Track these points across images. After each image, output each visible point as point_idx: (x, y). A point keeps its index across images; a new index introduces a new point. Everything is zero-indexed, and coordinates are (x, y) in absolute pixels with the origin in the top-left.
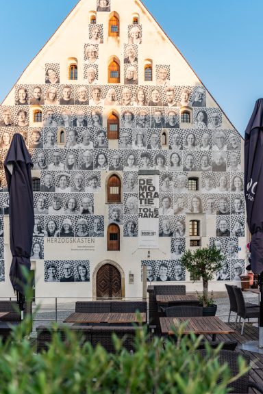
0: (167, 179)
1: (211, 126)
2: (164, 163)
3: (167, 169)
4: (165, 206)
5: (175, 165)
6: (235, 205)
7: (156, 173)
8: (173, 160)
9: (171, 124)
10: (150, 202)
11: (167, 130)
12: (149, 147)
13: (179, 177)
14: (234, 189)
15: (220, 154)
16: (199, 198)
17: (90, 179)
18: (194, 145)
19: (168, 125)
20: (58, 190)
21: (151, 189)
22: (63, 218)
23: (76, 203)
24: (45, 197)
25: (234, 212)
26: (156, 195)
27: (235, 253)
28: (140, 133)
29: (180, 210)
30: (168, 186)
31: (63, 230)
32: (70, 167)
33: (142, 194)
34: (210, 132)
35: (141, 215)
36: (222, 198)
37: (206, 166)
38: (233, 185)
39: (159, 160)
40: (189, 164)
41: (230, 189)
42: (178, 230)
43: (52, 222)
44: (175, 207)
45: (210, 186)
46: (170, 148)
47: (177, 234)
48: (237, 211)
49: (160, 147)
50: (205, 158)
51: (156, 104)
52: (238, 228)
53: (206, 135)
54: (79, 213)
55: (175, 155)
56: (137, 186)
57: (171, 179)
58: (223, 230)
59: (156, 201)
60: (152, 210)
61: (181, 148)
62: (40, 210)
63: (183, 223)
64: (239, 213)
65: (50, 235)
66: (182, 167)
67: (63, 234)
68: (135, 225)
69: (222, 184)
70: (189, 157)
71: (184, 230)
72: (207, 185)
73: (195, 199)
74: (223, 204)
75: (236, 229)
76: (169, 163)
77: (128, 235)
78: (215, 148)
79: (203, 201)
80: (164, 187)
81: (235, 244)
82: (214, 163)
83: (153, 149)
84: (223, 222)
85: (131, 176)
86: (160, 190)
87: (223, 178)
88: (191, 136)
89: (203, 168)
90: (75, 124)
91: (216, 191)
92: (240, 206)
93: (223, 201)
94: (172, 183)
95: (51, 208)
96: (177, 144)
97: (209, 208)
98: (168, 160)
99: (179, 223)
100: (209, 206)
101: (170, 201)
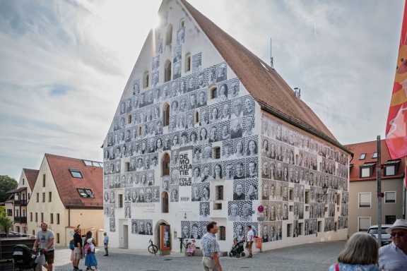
0: (198, 152)
1: (230, 97)
2: (196, 139)
3: (198, 143)
4: (195, 175)
5: (203, 138)
6: (250, 169)
7: (191, 147)
8: (202, 134)
9: (201, 103)
10: (186, 173)
11: (198, 109)
12: (187, 127)
13: (206, 148)
14: (249, 154)
15: (237, 121)
16: (220, 166)
17: (153, 159)
18: (217, 117)
19: (199, 106)
20: (138, 170)
21: (187, 162)
22: (139, 189)
23: (146, 178)
25: (248, 176)
26: (191, 167)
27: (250, 216)
28: (182, 117)
29: (206, 177)
30: (198, 158)
31: (140, 198)
32: (143, 152)
33: (181, 167)
34: (229, 102)
35: (180, 184)
36: (238, 163)
37: (225, 135)
38: (248, 149)
39: (193, 137)
40: (213, 136)
41: (245, 154)
42: (204, 196)
43: (135, 192)
44: (203, 175)
45: (229, 154)
46: (200, 125)
47: (204, 198)
48: (251, 174)
49: (193, 125)
50: (225, 128)
51: (192, 89)
52: (252, 192)
53: (226, 106)
54: (147, 185)
55: (203, 130)
56: (178, 161)
57: (200, 152)
58: (239, 194)
59: (190, 171)
60: (188, 179)
61: (208, 123)
63: (208, 189)
64: (253, 177)
65: (134, 201)
66: (208, 139)
67: (139, 201)
68: (177, 192)
69: (238, 150)
70: (214, 129)
71: (209, 195)
72: (227, 152)
73: (217, 167)
74: (239, 169)
75: (250, 192)
76: (199, 138)
77: (173, 201)
78: (233, 116)
80: (195, 160)
81: (249, 207)
82: (232, 131)
83: (189, 128)
84: (239, 186)
85: (175, 153)
86: (193, 161)
87: (239, 144)
88: (215, 110)
89: (223, 138)
90: (146, 120)
91: (234, 157)
92: (254, 169)
93: (239, 166)
94: (201, 155)
95: (134, 183)
96: (205, 120)
97: (228, 174)
98: (198, 136)
99: (205, 189)
100: (227, 171)
101: (199, 170)
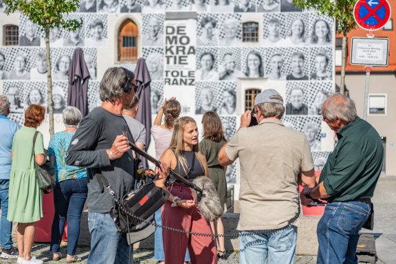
0: (208, 25)
2: (204, 1)
3: (209, 9)
4: (204, 67)
5: (222, 2)
6: (317, 65)
7: (193, 16)
10: (181, 61)
13: (228, 21)
14: (315, 40)
16: (258, 55)
17: (91, 27)
21: (184, 40)
24: (25, 55)
25: (314, 76)
26: (193, 50)
27: (317, 142)
29: (228, 73)
30: (210, 36)
33: (169, 50)
35: (167, 81)
36: (295, 54)
37: (270, 4)
38: (314, 33)
40: (244, 2)
41: (309, 40)
42: (225, 105)
43: (36, 92)
44: (221, 69)
45: (277, 36)
47: (223, 110)
48: (320, 74)
52: (320, 102)
56: (162, 37)
57: (214, 25)
58: (296, 105)
59: (192, 60)
60: (186, 73)
62: (19, 74)
63: (232, 93)
64: (323, 78)
66: (232, 6)
68: (159, 96)
69: (296, 32)
71: (234, 105)
72: (272, 33)
73: (252, 57)
74: (297, 64)
75: (317, 104)
76: (212, 1)
79: (264, 59)
80: (203, 38)
81: (316, 127)
84: (297, 92)
85: (153, 21)
86: (199, 42)
87: (298, 22)
89: (266, 7)
92: (325, 67)
93: (297, 58)
94: (216, 31)
95: (34, 71)
97: (275, 71)
99: (226, 94)
100: (274, 66)
101: (213, 59)
